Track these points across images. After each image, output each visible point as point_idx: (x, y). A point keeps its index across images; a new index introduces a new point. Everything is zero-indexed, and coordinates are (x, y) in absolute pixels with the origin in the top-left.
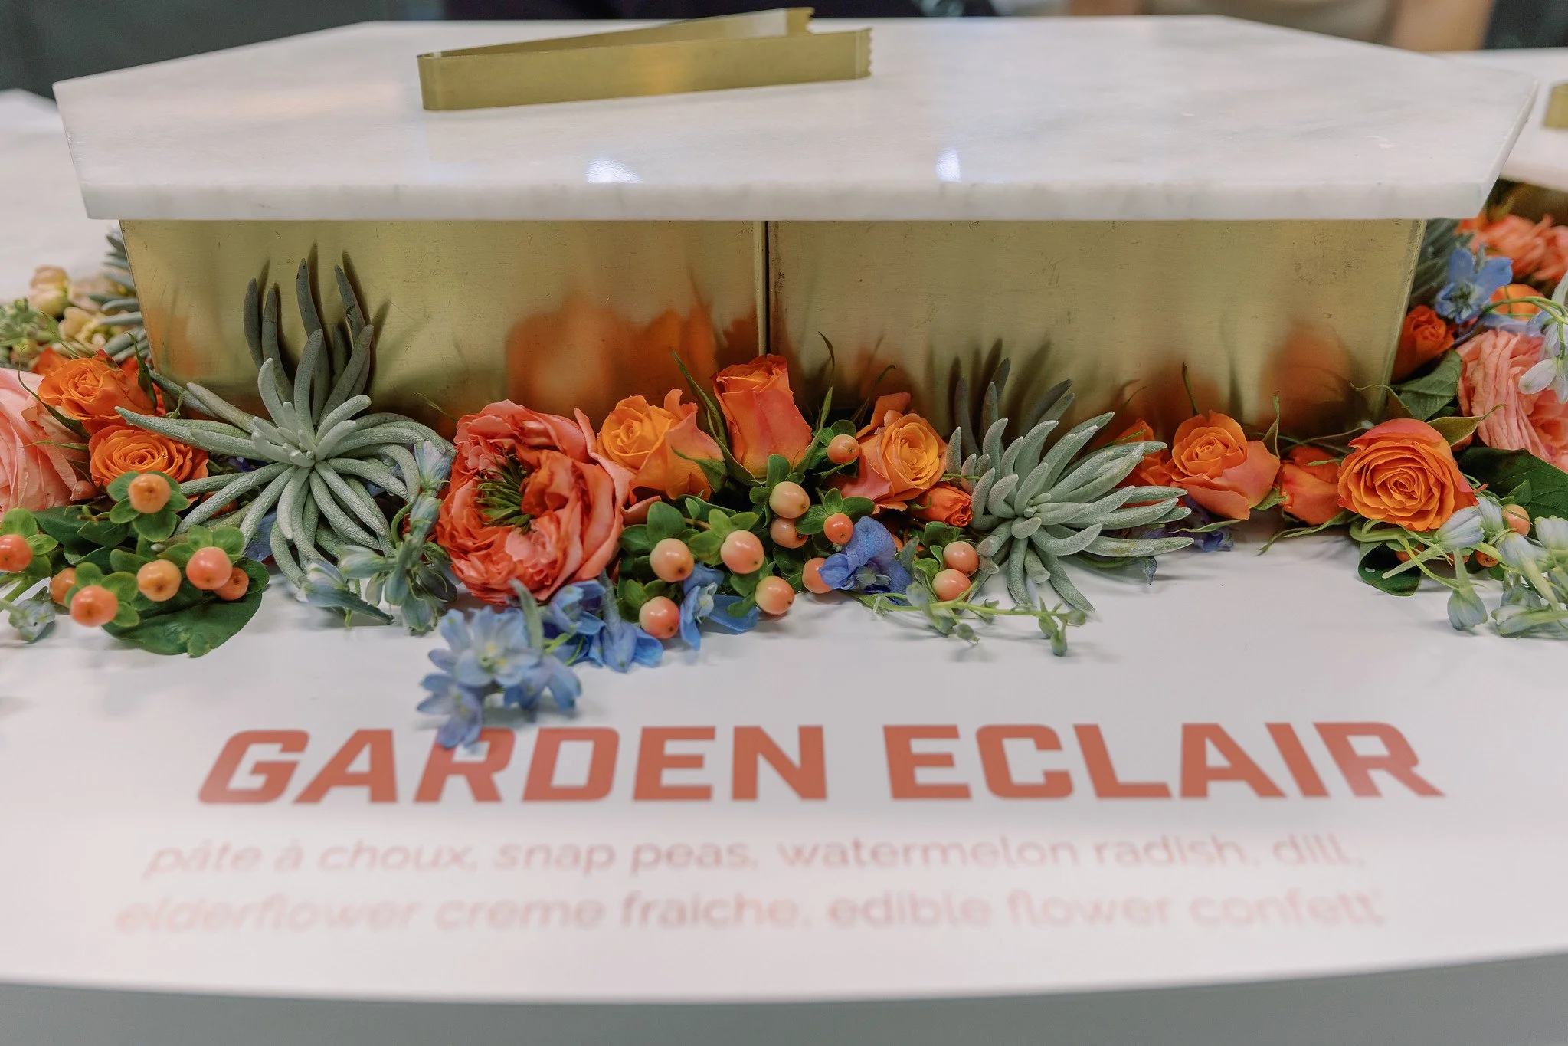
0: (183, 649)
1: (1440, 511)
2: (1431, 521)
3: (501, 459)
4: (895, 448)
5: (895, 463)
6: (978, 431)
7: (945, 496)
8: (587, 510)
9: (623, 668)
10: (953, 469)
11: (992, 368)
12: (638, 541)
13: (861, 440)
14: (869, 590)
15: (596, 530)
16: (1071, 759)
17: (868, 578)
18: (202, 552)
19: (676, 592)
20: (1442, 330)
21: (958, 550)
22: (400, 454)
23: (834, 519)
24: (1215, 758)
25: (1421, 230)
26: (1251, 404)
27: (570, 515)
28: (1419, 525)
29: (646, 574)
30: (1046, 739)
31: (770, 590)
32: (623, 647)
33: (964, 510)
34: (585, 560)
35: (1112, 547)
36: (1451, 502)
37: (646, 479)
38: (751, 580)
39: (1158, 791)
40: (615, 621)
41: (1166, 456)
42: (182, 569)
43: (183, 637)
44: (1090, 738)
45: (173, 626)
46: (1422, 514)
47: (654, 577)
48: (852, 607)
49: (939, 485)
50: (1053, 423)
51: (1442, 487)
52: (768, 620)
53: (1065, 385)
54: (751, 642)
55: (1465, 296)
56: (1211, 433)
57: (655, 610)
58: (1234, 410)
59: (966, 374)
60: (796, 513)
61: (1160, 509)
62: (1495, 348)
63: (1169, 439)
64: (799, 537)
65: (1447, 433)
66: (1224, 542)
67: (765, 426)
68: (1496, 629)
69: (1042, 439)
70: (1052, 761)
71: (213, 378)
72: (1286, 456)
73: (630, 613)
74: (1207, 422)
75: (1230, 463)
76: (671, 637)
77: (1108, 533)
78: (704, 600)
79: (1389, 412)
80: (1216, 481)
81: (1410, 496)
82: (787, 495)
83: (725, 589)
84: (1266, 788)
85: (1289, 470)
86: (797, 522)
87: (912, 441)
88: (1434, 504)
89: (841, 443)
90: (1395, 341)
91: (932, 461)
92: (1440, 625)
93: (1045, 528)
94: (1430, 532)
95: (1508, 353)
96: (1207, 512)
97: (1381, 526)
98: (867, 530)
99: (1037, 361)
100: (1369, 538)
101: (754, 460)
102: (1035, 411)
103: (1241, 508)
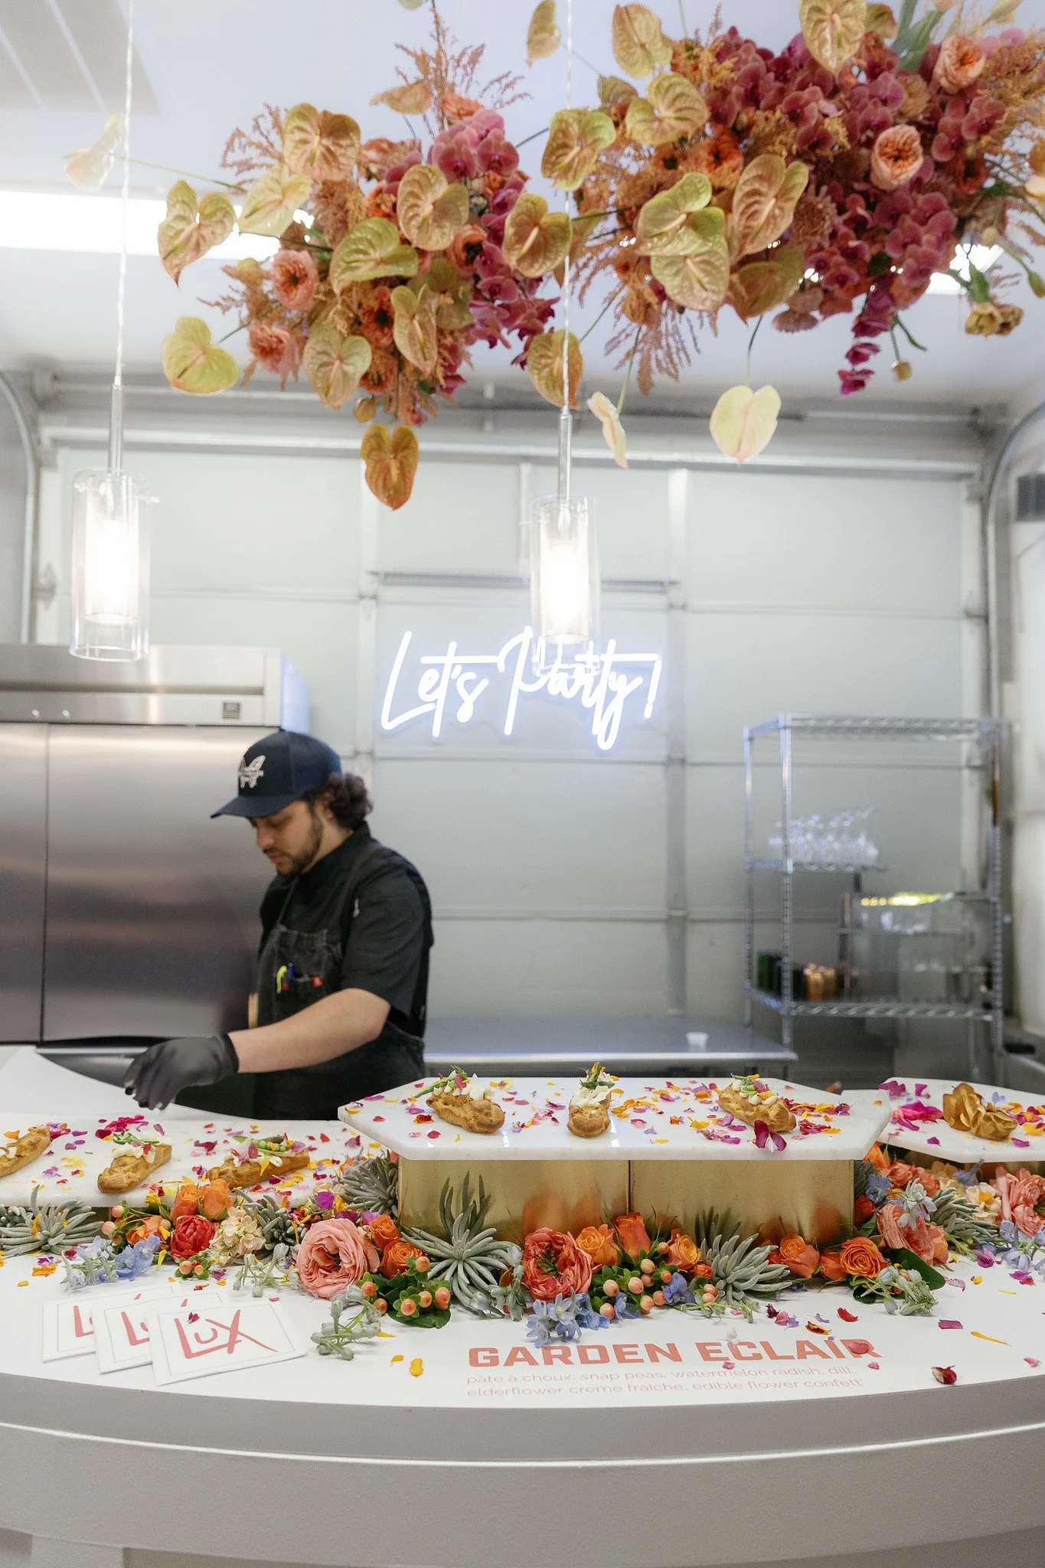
0: (434, 1326)
1: (877, 1272)
2: (874, 1275)
3: (543, 1251)
4: (682, 1247)
5: (683, 1253)
6: (709, 1245)
7: (701, 1267)
8: (582, 1268)
9: (596, 1328)
10: (703, 1256)
11: (711, 1218)
12: (598, 1281)
13: (670, 1245)
14: (680, 1303)
15: (585, 1275)
16: (760, 1350)
17: (677, 1299)
18: (440, 1289)
19: (612, 1301)
20: (871, 1205)
21: (708, 1287)
22: (502, 1253)
23: (664, 1273)
24: (807, 1349)
25: (852, 1165)
26: (807, 1232)
27: (576, 1268)
28: (871, 1277)
29: (601, 1294)
30: (751, 1345)
31: (645, 1301)
32: (596, 1322)
33: (709, 1272)
34: (582, 1286)
35: (763, 1287)
36: (879, 1266)
37: (596, 1259)
38: (639, 1296)
39: (791, 1357)
40: (591, 1311)
41: (777, 1251)
42: (433, 1294)
43: (433, 1321)
44: (766, 1345)
45: (428, 1318)
46: (871, 1273)
47: (605, 1295)
48: (672, 1311)
49: (699, 1263)
50: (737, 1237)
51: (875, 1261)
52: (643, 1313)
53: (740, 1223)
54: (639, 1322)
55: (877, 1192)
56: (792, 1242)
57: (606, 1308)
58: (801, 1234)
59: (701, 1220)
60: (651, 1271)
61: (779, 1271)
62: (888, 1210)
63: (778, 1244)
64: (652, 1281)
65: (876, 1243)
66: (804, 1288)
67: (636, 1238)
68: (901, 1313)
69: (734, 1244)
70: (754, 1351)
71: (421, 1225)
72: (822, 1253)
73: (596, 1310)
74: (791, 1237)
75: (800, 1252)
76: (614, 1318)
77: (760, 1282)
78: (622, 1303)
79: (855, 1235)
80: (797, 1260)
81: (865, 1265)
82: (647, 1264)
83: (629, 1301)
84: (825, 1356)
85: (823, 1258)
86: (650, 1275)
87: (687, 1245)
88: (874, 1268)
89: (663, 1245)
90: (852, 1207)
91: (694, 1254)
92: (884, 1313)
93: (737, 1280)
94: (874, 1279)
95: (891, 1211)
96: (795, 1275)
97: (858, 1279)
98: (676, 1278)
99: (727, 1214)
100: (855, 1283)
101: (632, 1252)
102: (729, 1234)
103: (809, 1272)
